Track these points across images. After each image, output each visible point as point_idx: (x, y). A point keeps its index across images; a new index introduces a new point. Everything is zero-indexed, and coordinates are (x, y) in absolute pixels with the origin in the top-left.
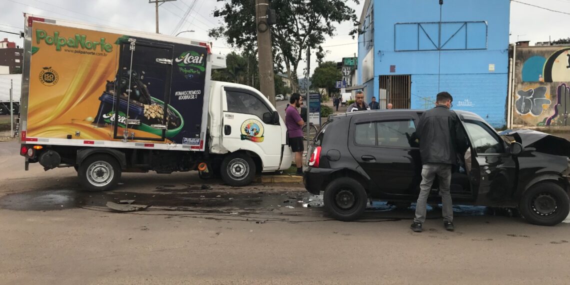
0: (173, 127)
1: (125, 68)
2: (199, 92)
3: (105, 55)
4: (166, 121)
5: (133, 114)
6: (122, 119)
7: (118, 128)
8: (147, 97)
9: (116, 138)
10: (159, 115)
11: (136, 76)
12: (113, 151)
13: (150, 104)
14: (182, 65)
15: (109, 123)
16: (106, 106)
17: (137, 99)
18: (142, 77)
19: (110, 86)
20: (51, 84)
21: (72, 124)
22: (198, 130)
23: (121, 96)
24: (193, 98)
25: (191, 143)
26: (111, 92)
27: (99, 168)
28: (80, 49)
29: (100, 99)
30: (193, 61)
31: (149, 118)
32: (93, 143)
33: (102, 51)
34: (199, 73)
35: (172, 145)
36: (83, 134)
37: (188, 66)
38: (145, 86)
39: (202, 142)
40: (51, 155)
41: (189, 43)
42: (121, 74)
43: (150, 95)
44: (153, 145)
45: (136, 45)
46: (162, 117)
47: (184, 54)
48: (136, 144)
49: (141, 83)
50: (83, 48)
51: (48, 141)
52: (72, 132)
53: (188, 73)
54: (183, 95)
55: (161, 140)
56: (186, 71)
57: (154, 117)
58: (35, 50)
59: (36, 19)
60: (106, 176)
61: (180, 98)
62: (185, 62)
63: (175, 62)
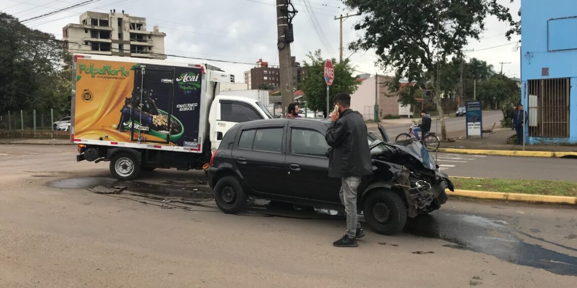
0: (176, 133)
1: (138, 88)
2: (196, 105)
3: (125, 79)
4: (169, 127)
5: (147, 122)
6: (137, 126)
7: (134, 133)
8: (155, 109)
9: (133, 140)
10: (164, 123)
11: (147, 93)
12: (132, 150)
13: (157, 115)
14: (181, 83)
15: (128, 129)
16: (126, 116)
17: (147, 111)
18: (151, 94)
19: (128, 101)
20: (89, 101)
21: (103, 130)
22: (196, 135)
23: (136, 109)
24: (191, 109)
25: (190, 146)
26: (129, 106)
27: (124, 163)
28: (107, 75)
29: (121, 111)
30: (191, 80)
31: (156, 126)
32: (116, 143)
33: (122, 75)
34: (195, 89)
35: (176, 147)
36: (110, 137)
37: (186, 84)
38: (153, 101)
39: (200, 145)
40: (90, 152)
41: (186, 66)
42: (136, 92)
43: (157, 108)
44: (160, 147)
45: (146, 69)
46: (167, 124)
47: (183, 74)
48: (148, 146)
49: (150, 98)
50: (109, 74)
51: (87, 141)
52: (103, 135)
53: (186, 90)
54: (182, 107)
55: (167, 143)
56: (185, 88)
57: (160, 125)
58: (79, 78)
59: (79, 56)
60: (129, 169)
61: (180, 110)
62: (184, 81)
63: (175, 81)
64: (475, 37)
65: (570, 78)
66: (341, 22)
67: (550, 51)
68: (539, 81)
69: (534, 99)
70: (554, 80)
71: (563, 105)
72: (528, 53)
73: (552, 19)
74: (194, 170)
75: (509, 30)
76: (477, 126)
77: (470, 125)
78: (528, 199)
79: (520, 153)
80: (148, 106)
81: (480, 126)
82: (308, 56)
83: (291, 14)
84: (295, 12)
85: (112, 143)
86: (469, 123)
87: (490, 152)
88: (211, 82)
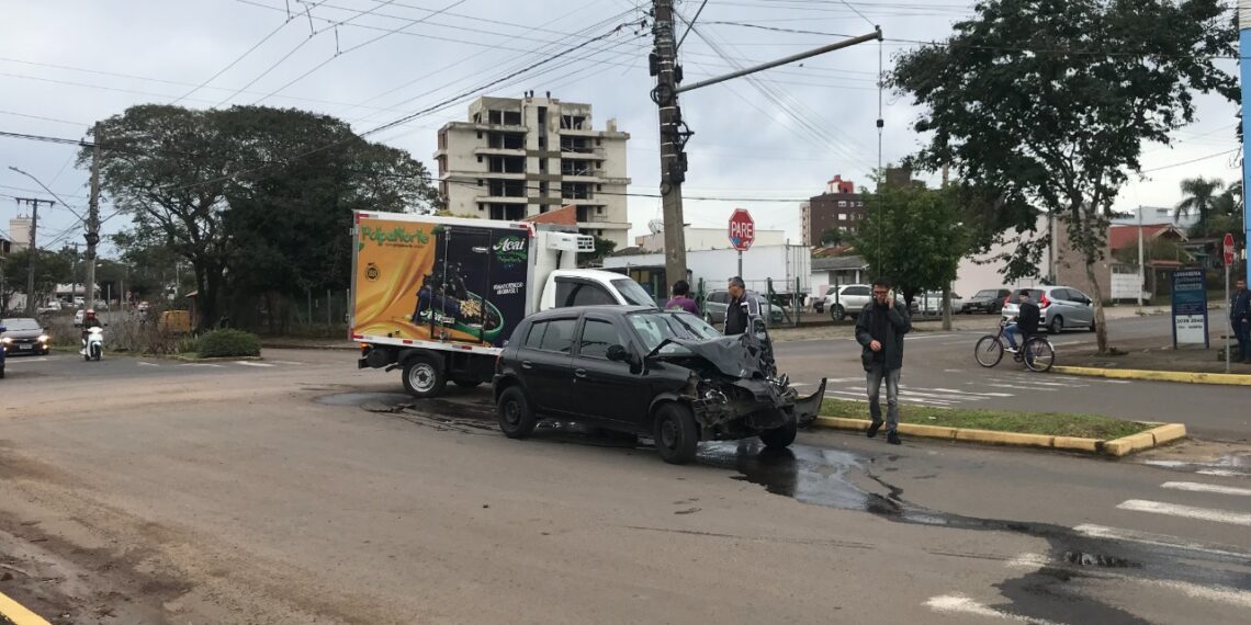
0: (492, 328)
1: (441, 260)
2: (521, 285)
3: (422, 247)
4: (483, 319)
5: (452, 311)
6: (439, 317)
7: (435, 327)
8: (464, 291)
9: (434, 338)
10: (476, 313)
11: (453, 268)
12: (431, 352)
13: (467, 300)
14: (500, 253)
15: (426, 322)
16: (424, 302)
17: (453, 293)
18: (458, 270)
19: (427, 280)
20: (375, 280)
21: (392, 322)
23: (437, 291)
24: (514, 292)
26: (428, 287)
27: (421, 372)
28: (398, 242)
29: (418, 295)
30: (513, 248)
31: (465, 316)
32: (411, 342)
34: (520, 261)
35: (492, 348)
36: (403, 333)
37: (507, 254)
38: (461, 279)
40: (375, 354)
41: (508, 226)
42: (437, 267)
43: (466, 289)
44: (470, 348)
45: (452, 233)
46: (480, 314)
47: (502, 239)
48: (453, 346)
49: (457, 276)
50: (401, 241)
51: (372, 338)
52: (393, 330)
53: (507, 263)
54: (502, 290)
55: (479, 343)
56: (505, 260)
57: (471, 315)
58: (362, 246)
59: (362, 215)
60: (428, 380)
61: (499, 293)
62: (504, 249)
63: (492, 250)
76: (1197, 324)
77: (1181, 321)
79: (1212, 377)
80: (454, 286)
81: (1202, 324)
83: (682, 137)
84: (689, 133)
85: (405, 342)
86: (1178, 317)
87: (1152, 375)
88: (549, 250)
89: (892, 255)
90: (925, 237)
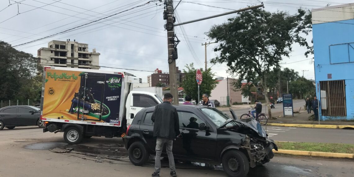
0: (105, 114)
1: (83, 87)
2: (118, 97)
3: (74, 81)
4: (101, 111)
5: (87, 108)
6: (81, 110)
7: (80, 114)
8: (93, 100)
9: (79, 119)
10: (98, 108)
11: (88, 90)
12: (77, 125)
13: (94, 103)
14: (109, 84)
15: (75, 112)
16: (75, 104)
17: (88, 100)
18: (91, 91)
19: (76, 95)
20: (52, 95)
21: (60, 112)
22: (118, 116)
23: (81, 100)
24: (115, 100)
25: (114, 123)
26: (77, 98)
27: (72, 133)
28: (64, 79)
29: (72, 101)
30: (115, 82)
31: (93, 110)
32: (68, 121)
33: (73, 79)
34: (118, 87)
35: (105, 123)
36: (64, 117)
37: (112, 84)
38: (92, 95)
39: (120, 122)
40: (52, 126)
41: (113, 73)
42: (81, 90)
43: (94, 99)
44: (95, 123)
45: (88, 76)
46: (100, 109)
47: (111, 78)
48: (88, 123)
49: (90, 93)
50: (65, 78)
51: (50, 120)
52: (60, 116)
53: (112, 88)
54: (110, 99)
55: (99, 121)
56: (111, 87)
57: (96, 109)
58: (47, 81)
59: (48, 68)
60: (75, 137)
61: (108, 100)
62: (111, 82)
63: (106, 82)
64: (287, 56)
65: (344, 80)
66: (206, 47)
67: (332, 64)
68: (326, 82)
69: (324, 93)
70: (335, 81)
71: (341, 96)
72: (319, 65)
73: (331, 45)
74: (116, 137)
75: (306, 51)
76: (290, 109)
77: (286, 109)
78: (324, 155)
79: (317, 126)
80: (88, 98)
82: (186, 66)
83: (176, 43)
84: (178, 41)
85: (65, 121)
86: (285, 108)
87: (299, 125)
88: (127, 83)
89: (194, 90)
90: (203, 84)
